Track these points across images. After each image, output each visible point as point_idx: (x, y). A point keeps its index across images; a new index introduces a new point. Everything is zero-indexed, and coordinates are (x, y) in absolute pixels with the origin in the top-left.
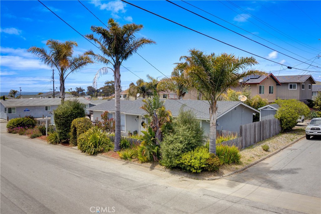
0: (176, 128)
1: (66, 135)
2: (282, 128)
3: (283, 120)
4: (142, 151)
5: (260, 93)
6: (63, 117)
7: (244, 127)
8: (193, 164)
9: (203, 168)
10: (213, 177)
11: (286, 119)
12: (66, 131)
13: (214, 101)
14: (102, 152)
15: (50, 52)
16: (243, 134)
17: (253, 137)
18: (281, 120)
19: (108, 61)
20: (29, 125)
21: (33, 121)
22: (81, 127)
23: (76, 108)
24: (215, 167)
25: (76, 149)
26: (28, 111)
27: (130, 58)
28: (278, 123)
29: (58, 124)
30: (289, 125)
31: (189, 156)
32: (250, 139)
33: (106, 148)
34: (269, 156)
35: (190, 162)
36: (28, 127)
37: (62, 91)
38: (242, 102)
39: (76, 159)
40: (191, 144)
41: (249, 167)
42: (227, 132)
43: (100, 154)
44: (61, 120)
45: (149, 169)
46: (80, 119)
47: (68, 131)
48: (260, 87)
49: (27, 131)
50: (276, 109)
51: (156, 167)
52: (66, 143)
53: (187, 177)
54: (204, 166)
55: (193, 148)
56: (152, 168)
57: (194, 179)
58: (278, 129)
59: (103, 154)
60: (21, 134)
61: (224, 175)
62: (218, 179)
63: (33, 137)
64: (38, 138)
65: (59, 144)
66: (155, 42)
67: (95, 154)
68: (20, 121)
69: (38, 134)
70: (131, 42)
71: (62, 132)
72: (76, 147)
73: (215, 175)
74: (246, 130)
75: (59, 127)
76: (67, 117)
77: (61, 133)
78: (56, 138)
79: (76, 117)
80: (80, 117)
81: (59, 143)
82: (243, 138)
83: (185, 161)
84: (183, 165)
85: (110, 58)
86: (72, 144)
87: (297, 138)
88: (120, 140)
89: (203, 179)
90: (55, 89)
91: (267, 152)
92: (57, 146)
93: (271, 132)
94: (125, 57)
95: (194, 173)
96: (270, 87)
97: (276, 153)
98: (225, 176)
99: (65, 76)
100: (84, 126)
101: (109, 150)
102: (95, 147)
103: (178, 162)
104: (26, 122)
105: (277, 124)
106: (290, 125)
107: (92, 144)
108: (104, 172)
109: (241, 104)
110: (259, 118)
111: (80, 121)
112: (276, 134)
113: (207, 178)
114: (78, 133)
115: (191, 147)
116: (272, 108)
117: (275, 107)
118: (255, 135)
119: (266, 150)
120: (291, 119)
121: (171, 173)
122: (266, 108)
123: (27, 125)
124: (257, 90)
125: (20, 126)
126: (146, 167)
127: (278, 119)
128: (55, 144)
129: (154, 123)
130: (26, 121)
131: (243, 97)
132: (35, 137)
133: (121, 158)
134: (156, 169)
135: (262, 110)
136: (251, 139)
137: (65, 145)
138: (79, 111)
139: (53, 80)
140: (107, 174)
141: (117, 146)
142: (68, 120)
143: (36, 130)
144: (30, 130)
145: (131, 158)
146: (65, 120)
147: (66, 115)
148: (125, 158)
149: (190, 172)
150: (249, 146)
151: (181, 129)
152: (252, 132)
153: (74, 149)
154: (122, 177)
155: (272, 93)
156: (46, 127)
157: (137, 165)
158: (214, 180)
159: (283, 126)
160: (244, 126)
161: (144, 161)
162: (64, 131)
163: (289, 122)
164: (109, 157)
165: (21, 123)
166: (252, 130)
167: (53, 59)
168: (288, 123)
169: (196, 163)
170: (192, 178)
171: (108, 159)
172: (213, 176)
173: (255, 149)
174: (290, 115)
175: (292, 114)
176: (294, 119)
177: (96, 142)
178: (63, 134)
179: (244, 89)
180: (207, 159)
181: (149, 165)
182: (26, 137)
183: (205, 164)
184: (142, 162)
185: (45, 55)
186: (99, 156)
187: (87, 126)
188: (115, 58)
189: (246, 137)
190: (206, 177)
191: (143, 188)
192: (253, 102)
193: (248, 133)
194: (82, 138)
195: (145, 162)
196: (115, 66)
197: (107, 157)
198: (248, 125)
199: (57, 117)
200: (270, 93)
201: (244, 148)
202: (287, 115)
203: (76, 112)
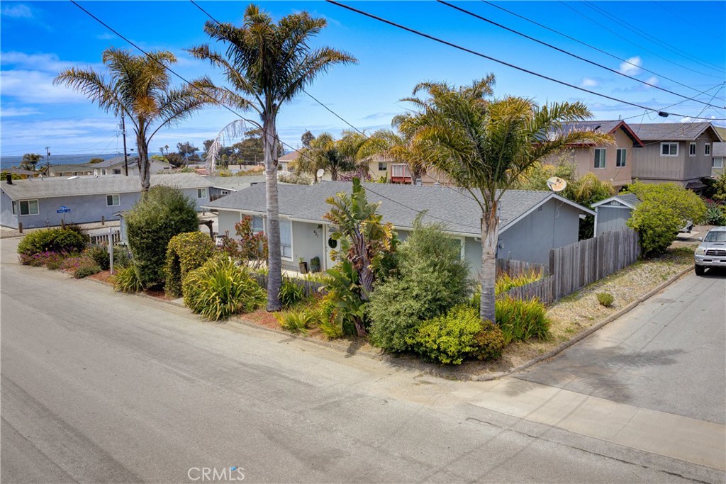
0: (404, 265)
1: (156, 273)
2: (643, 249)
3: (645, 231)
4: (330, 314)
5: (597, 165)
6: (148, 232)
7: (558, 253)
8: (443, 346)
9: (466, 354)
10: (487, 374)
11: (652, 229)
12: (156, 262)
13: (491, 203)
14: (239, 312)
16: (557, 269)
17: (578, 273)
18: (641, 232)
19: (249, 103)
20: (69, 245)
21: (80, 237)
22: (191, 255)
23: (176, 209)
24: (492, 351)
25: (179, 306)
26: (66, 211)
27: (299, 95)
28: (634, 239)
29: (138, 248)
30: (658, 242)
31: (436, 329)
32: (571, 277)
33: (249, 304)
34: (614, 319)
35: (438, 342)
36: (69, 252)
37: (143, 169)
38: (555, 193)
39: (181, 332)
40: (439, 300)
41: (567, 347)
42: (521, 264)
43: (234, 318)
44: (142, 238)
45: (345, 353)
46: (187, 236)
47: (160, 262)
48: (597, 152)
49: (65, 262)
50: (630, 206)
51: (362, 349)
52: (156, 289)
53: (431, 373)
54: (468, 349)
55: (444, 309)
56: (351, 352)
57: (447, 378)
58: (634, 251)
59: (243, 318)
60: (53, 268)
61: (513, 369)
62: (499, 378)
63: (81, 276)
64: (91, 278)
65: (142, 293)
66: (354, 60)
67: (225, 316)
68: (49, 239)
69: (92, 269)
70: (300, 59)
71: (147, 266)
72: (181, 301)
73: (492, 370)
74: (563, 259)
75: (138, 254)
77: (143, 268)
78: (134, 278)
79: (177, 231)
80: (186, 231)
81: (141, 289)
82: (557, 277)
83: (427, 339)
84: (422, 349)
85: (251, 98)
86: (170, 292)
87: (675, 272)
88: (280, 285)
89: (467, 379)
90: (128, 153)
91: (609, 310)
92: (135, 297)
93: (619, 258)
94: (288, 94)
95: (446, 364)
96: (619, 152)
97: (628, 310)
98: (514, 372)
99: (147, 136)
100: (196, 253)
101: (256, 307)
102: (224, 301)
103: (410, 341)
104: (62, 240)
105: (632, 240)
106: (660, 243)
107: (216, 295)
108: (244, 365)
109: (553, 198)
110: (593, 224)
111: (187, 242)
112: (631, 264)
113: (475, 377)
114: (183, 268)
115: (439, 307)
116: (621, 205)
117: (628, 202)
118: (583, 268)
119: (607, 304)
120: (664, 229)
121: (392, 362)
122: (609, 203)
123: (64, 247)
124: (588, 159)
125: (50, 250)
126: (339, 349)
127: (635, 229)
128: (131, 293)
129: (356, 252)
130: (62, 237)
131: (558, 180)
132: (85, 276)
133: (284, 328)
134: (361, 354)
135: (599, 207)
136: (574, 278)
137: (154, 295)
138: (185, 216)
140: (251, 370)
141: (274, 298)
142: (158, 239)
143: (86, 259)
144: (72, 259)
145: (306, 327)
146: (153, 239)
147: (154, 227)
148: (293, 328)
149: (437, 362)
150: (569, 294)
151: (416, 268)
152: (577, 264)
153: (175, 304)
154: (285, 377)
155: (623, 165)
156: (110, 251)
157: (320, 344)
158: (492, 379)
159: (645, 245)
160: (558, 250)
161: (333, 335)
162: (152, 264)
163: (660, 236)
164: (257, 324)
165: (52, 241)
166: (577, 259)
167: (120, 96)
168: (657, 239)
169: (451, 344)
170: (441, 377)
171: (254, 329)
172: (488, 370)
173: (581, 301)
174: (660, 220)
175: (667, 219)
176: (669, 229)
177: (224, 290)
178: (149, 269)
179: (560, 158)
180: (476, 335)
181: (346, 343)
182: (65, 275)
183: (470, 346)
184: (331, 338)
185: (101, 86)
186: (233, 322)
187: (204, 253)
188: (263, 98)
189: (563, 273)
190: (472, 373)
191: (331, 405)
192: (581, 189)
193: (567, 266)
194: (194, 282)
195: (336, 338)
196: (264, 116)
197: (250, 325)
198: (567, 248)
199: (133, 231)
200: (618, 165)
201: (559, 301)
202: (655, 221)
203: (177, 218)
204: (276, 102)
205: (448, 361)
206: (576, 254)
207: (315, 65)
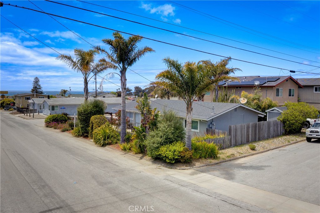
0: (159, 125)
1: (86, 130)
2: (286, 130)
3: (286, 122)
4: (136, 144)
5: (278, 95)
6: (84, 114)
7: (233, 127)
8: (167, 155)
9: (177, 159)
11: (289, 121)
12: (87, 126)
13: (189, 103)
14: (109, 144)
15: (75, 59)
16: (233, 133)
17: (245, 137)
18: (284, 122)
19: (117, 67)
20: (62, 120)
21: (66, 118)
22: (97, 123)
23: (95, 107)
24: (186, 159)
25: (92, 141)
26: (64, 108)
28: (281, 125)
29: (80, 120)
30: (292, 127)
31: (165, 149)
33: (114, 141)
34: (253, 155)
35: (165, 153)
37: (86, 92)
38: (243, 104)
40: (169, 138)
41: (224, 162)
43: (108, 146)
44: (82, 117)
45: (139, 159)
46: (97, 116)
47: (88, 126)
48: (278, 90)
49: (59, 126)
50: (281, 111)
51: (145, 158)
52: (86, 137)
53: (164, 166)
55: (171, 142)
56: (141, 158)
57: (169, 168)
58: (281, 130)
59: (111, 146)
60: (55, 128)
61: (194, 167)
62: (188, 169)
63: (63, 131)
64: (67, 132)
65: (82, 137)
66: (154, 51)
67: (104, 145)
68: (55, 117)
69: (67, 129)
70: (136, 51)
71: (83, 127)
72: (92, 140)
73: (186, 166)
74: (236, 130)
75: (81, 122)
76: (87, 114)
77: (82, 128)
78: (79, 132)
79: (95, 114)
80: (99, 114)
81: (81, 136)
82: (232, 137)
83: (162, 152)
84: (161, 156)
85: (117, 65)
86: (90, 137)
87: (296, 140)
88: (125, 134)
89: (176, 169)
90: (97, 89)
91: (253, 151)
92: (79, 138)
93: (271, 132)
94: (130, 64)
95: (168, 163)
96: (290, 90)
97: (262, 152)
98: (195, 168)
99: (88, 80)
100: (99, 122)
101: (116, 143)
102: (105, 140)
103: (157, 154)
104: (60, 118)
105: (279, 126)
106: (293, 128)
107: (102, 137)
108: (101, 159)
109: (240, 106)
111: (96, 118)
112: (277, 136)
113: (178, 168)
114: (94, 127)
115: (169, 141)
116: (278, 111)
117: (281, 110)
118: (248, 135)
119: (253, 149)
120: (294, 121)
121: (152, 162)
122: (273, 110)
123: (60, 121)
124: (273, 92)
125: (55, 121)
126: (137, 157)
127: (281, 121)
128: (78, 137)
129: (144, 121)
131: (244, 99)
132: (65, 131)
133: (122, 150)
134: (144, 159)
135: (269, 112)
136: (243, 138)
137: (85, 138)
138: (97, 109)
139: (95, 80)
140: (101, 160)
141: (122, 139)
142: (88, 117)
143: (66, 125)
145: (130, 149)
146: (86, 117)
147: (86, 112)
148: (125, 149)
149: (165, 162)
150: (240, 145)
151: (162, 126)
152: (244, 132)
153: (91, 141)
154: (111, 163)
155: (293, 96)
156: (74, 122)
157: (132, 155)
158: (185, 169)
159: (285, 128)
160: (233, 126)
161: (137, 152)
162: (85, 126)
163: (293, 124)
164: (114, 148)
165: (56, 118)
166: (244, 130)
167: (79, 65)
168: (291, 126)
169: (170, 155)
170: (167, 167)
171: (113, 150)
172: (184, 166)
173: (242, 148)
174: (293, 117)
175: (296, 117)
176: (297, 121)
177: (105, 135)
178: (84, 128)
179: (256, 91)
180: (180, 152)
181: (141, 155)
182: (58, 131)
183: (178, 156)
184: (136, 153)
185: (72, 61)
186: (107, 147)
187: (103, 121)
188: (121, 65)
189: (236, 136)
190: (177, 166)
191: (121, 172)
192: (264, 104)
193: (239, 133)
194: (96, 132)
195: (138, 153)
196: (121, 72)
197: (112, 149)
198: (238, 126)
199: (80, 114)
200: (290, 95)
201: (234, 147)
202: (290, 118)
203: (95, 110)
204: (126, 67)
205: (169, 161)
206: (244, 128)
207: (141, 53)
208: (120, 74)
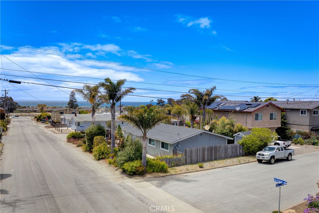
1: (91, 147)
3: (244, 145)
5: (257, 120)
6: (90, 135)
7: (188, 150)
11: (247, 145)
12: (91, 144)
13: (145, 133)
14: (103, 158)
16: (188, 154)
17: (201, 157)
18: (242, 145)
20: (78, 137)
24: (140, 172)
26: (83, 127)
28: (240, 148)
29: (88, 139)
36: (78, 139)
41: (169, 175)
45: (115, 170)
46: (98, 137)
48: (257, 115)
49: (76, 142)
50: (243, 136)
54: (133, 171)
58: (240, 152)
59: (103, 160)
60: (73, 144)
61: (145, 177)
63: (78, 146)
67: (99, 159)
68: (74, 134)
69: (81, 144)
73: (140, 177)
75: (88, 141)
76: (92, 135)
77: (89, 145)
78: (87, 148)
79: (97, 135)
81: (88, 151)
84: (125, 170)
89: (133, 178)
92: (86, 153)
93: (229, 154)
94: (118, 100)
96: (272, 114)
101: (107, 158)
102: (100, 155)
103: (123, 168)
105: (238, 148)
107: (98, 153)
109: (204, 132)
110: (234, 142)
111: (97, 139)
113: (134, 178)
115: (131, 159)
118: (204, 156)
119: (201, 167)
122: (239, 135)
124: (250, 117)
125: (74, 138)
130: (77, 135)
132: (79, 146)
133: (109, 163)
134: (118, 171)
135: (236, 136)
140: (89, 170)
143: (80, 142)
146: (91, 137)
152: (200, 154)
153: (92, 156)
154: (94, 173)
155: (275, 119)
157: (113, 168)
158: (138, 179)
164: (105, 162)
165: (74, 136)
168: (249, 149)
169: (129, 169)
170: (128, 177)
172: (138, 177)
174: (250, 142)
175: (253, 142)
176: (254, 145)
180: (136, 167)
182: (75, 146)
183: (135, 170)
184: (115, 167)
186: (101, 161)
188: (111, 101)
189: (191, 156)
190: (134, 177)
193: (194, 154)
197: (103, 162)
200: (271, 119)
201: (189, 164)
202: (248, 142)
203: (98, 132)
204: (115, 102)
205: (128, 173)
206: (200, 151)
207: (124, 94)
208: (111, 108)
